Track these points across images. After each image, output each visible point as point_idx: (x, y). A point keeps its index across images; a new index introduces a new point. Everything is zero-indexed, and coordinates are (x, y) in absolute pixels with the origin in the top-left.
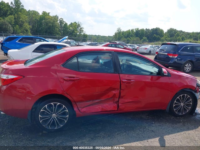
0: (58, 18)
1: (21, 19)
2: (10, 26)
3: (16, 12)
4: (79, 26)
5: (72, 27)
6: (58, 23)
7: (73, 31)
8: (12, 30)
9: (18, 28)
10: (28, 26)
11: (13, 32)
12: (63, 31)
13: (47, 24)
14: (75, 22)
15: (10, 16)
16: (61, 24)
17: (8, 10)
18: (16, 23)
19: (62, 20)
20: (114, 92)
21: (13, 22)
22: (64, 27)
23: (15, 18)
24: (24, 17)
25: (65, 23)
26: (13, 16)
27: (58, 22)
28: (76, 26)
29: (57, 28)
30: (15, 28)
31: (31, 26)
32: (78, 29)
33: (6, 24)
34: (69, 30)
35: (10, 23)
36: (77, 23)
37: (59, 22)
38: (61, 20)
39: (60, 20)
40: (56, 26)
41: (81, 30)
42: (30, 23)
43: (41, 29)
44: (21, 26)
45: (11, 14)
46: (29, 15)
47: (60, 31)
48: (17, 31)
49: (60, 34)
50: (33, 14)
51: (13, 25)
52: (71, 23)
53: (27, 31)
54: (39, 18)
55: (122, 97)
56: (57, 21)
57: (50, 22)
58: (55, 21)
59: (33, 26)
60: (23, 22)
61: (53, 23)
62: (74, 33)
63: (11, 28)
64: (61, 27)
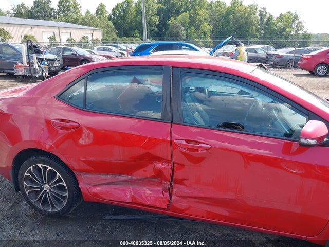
0: (257, 8)
1: (198, 17)
2: (183, 28)
3: (193, 6)
4: (296, 17)
5: (281, 22)
6: (256, 18)
7: (283, 30)
8: (185, 35)
9: (193, 31)
10: (208, 27)
11: (185, 38)
12: (264, 30)
13: (237, 20)
14: (289, 13)
15: (184, 14)
16: (261, 19)
17: (181, 6)
18: (191, 23)
19: (264, 12)
20: (159, 165)
21: (187, 22)
22: (267, 23)
23: (190, 17)
24: (203, 13)
25: (268, 16)
26: (187, 13)
27: (257, 14)
28: (289, 19)
29: (254, 25)
30: (189, 31)
31: (212, 27)
32: (294, 25)
33: (177, 27)
34: (276, 27)
35: (183, 24)
36: (292, 14)
37: (259, 16)
38: (262, 10)
39: (260, 11)
40: (253, 22)
41: (299, 27)
42: (210, 21)
43: (227, 29)
44: (198, 27)
45: (185, 11)
46: (211, 9)
47: (258, 30)
48: (191, 36)
49: (258, 36)
50: (217, 6)
51: (187, 26)
52: (281, 15)
53: (205, 34)
54: (225, 11)
55: (181, 182)
56: (255, 13)
57: (242, 17)
58: (251, 14)
59: (215, 26)
60: (201, 22)
61: (247, 18)
62: (285, 31)
63: (184, 32)
64: (262, 23)
